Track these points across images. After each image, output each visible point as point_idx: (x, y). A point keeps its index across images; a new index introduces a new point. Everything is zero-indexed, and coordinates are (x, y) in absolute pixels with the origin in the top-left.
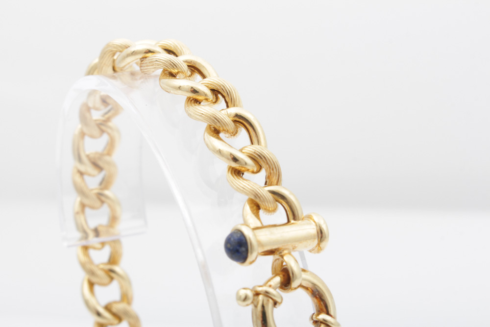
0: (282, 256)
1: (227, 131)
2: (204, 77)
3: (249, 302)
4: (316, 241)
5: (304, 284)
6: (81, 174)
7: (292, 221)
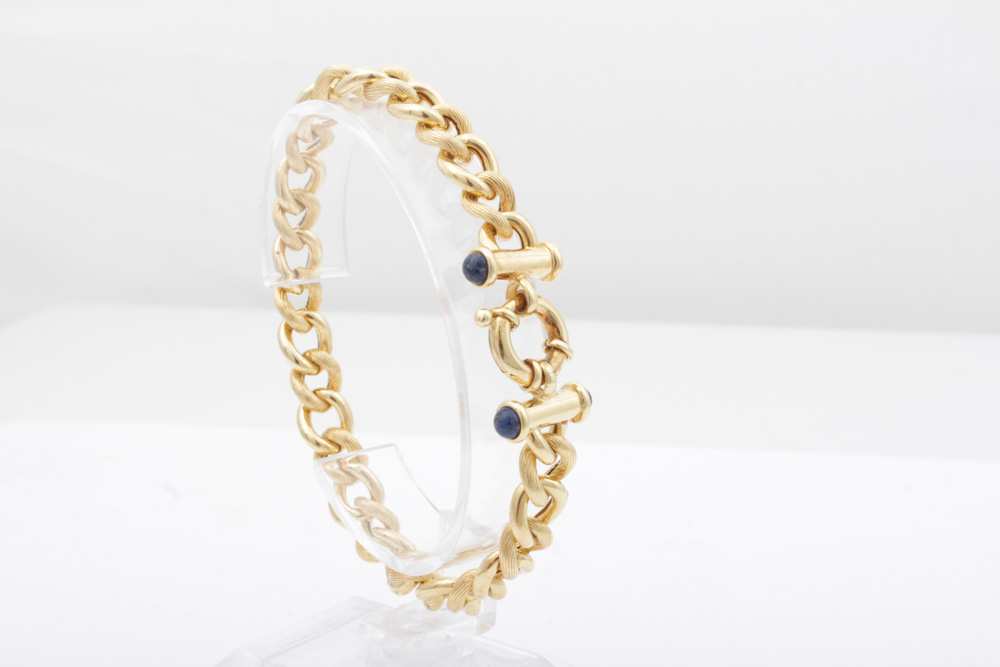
0: (518, 281)
1: (461, 157)
2: (432, 104)
3: (488, 322)
4: (550, 270)
5: (539, 311)
6: (283, 210)
7: (527, 248)
